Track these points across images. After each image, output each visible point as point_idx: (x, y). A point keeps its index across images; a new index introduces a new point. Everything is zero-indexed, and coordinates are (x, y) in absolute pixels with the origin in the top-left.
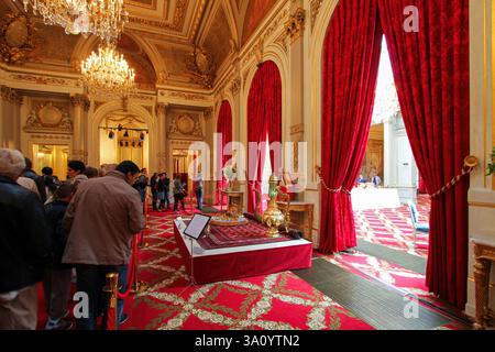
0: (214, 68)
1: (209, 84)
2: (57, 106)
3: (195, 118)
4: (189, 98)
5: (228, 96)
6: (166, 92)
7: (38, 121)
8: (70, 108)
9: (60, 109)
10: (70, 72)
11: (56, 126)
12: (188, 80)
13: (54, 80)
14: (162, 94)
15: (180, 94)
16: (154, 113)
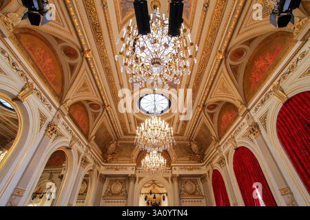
0: (202, 150)
1: (201, 160)
2: (120, 181)
3: (195, 182)
4: (191, 169)
5: (217, 167)
6: (177, 167)
7: (110, 192)
8: (127, 182)
9: (122, 183)
10: (130, 163)
11: (118, 194)
12: (188, 159)
13: (122, 168)
14: (175, 169)
15: (185, 168)
16: (170, 181)
